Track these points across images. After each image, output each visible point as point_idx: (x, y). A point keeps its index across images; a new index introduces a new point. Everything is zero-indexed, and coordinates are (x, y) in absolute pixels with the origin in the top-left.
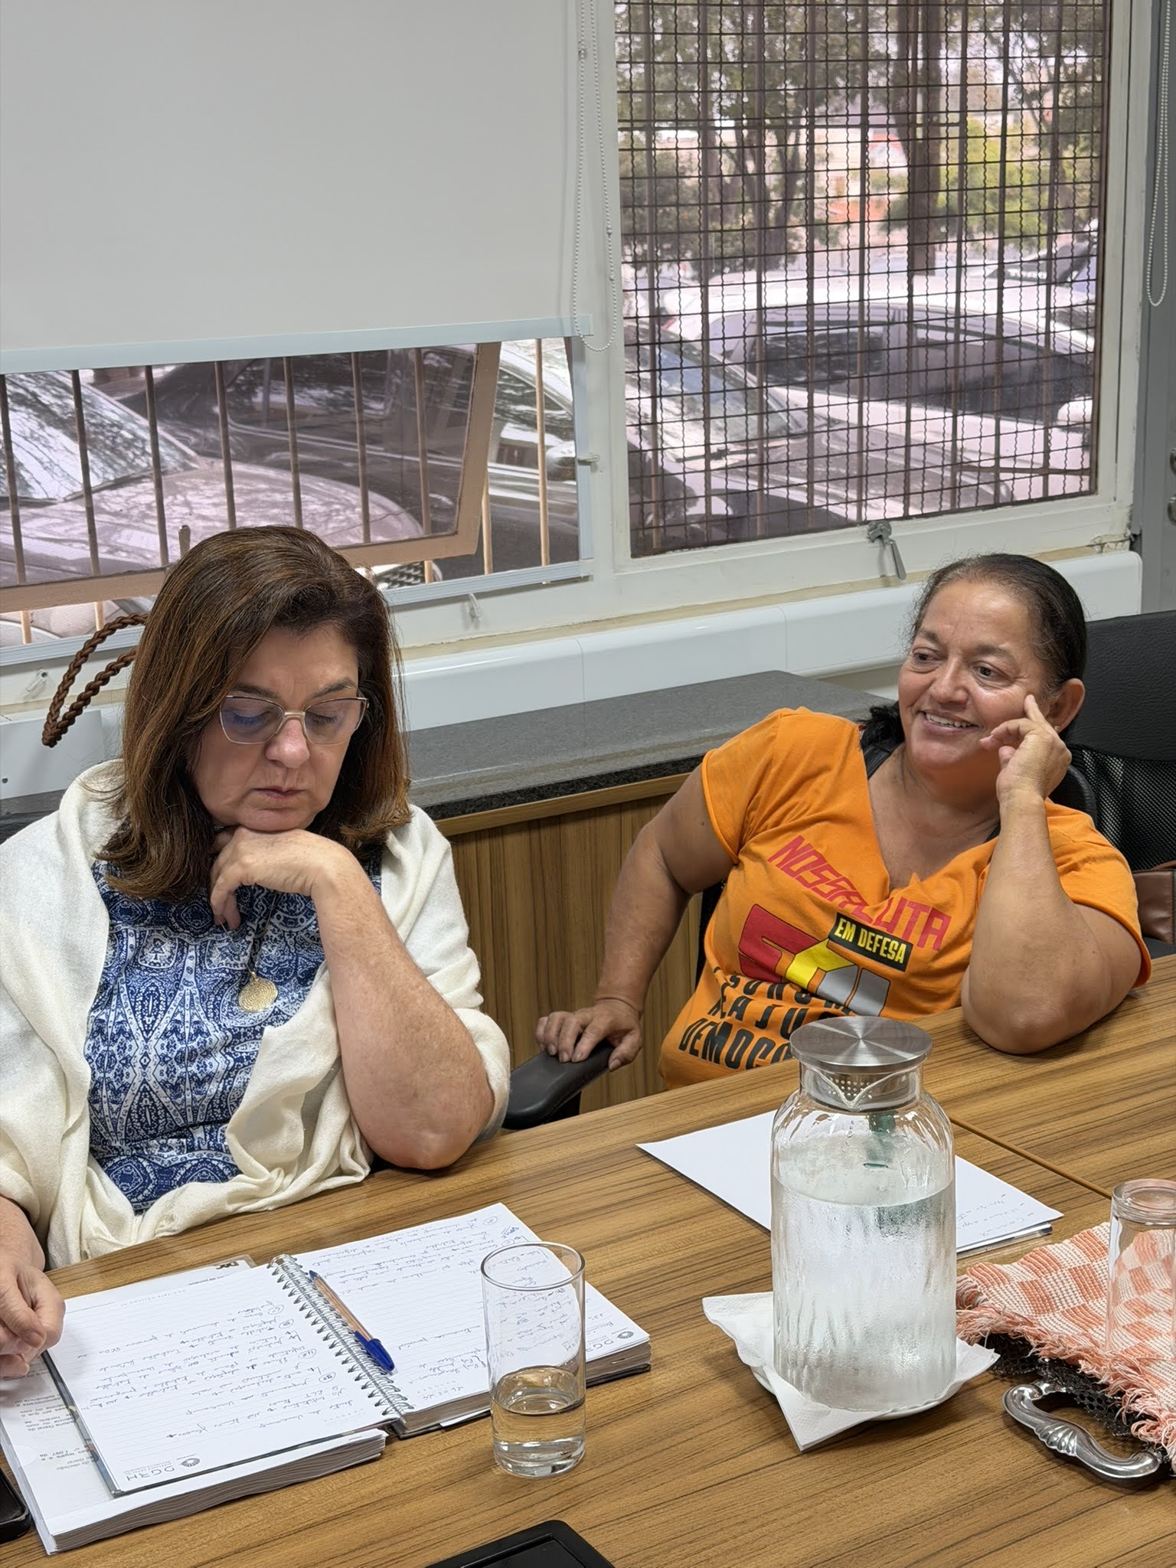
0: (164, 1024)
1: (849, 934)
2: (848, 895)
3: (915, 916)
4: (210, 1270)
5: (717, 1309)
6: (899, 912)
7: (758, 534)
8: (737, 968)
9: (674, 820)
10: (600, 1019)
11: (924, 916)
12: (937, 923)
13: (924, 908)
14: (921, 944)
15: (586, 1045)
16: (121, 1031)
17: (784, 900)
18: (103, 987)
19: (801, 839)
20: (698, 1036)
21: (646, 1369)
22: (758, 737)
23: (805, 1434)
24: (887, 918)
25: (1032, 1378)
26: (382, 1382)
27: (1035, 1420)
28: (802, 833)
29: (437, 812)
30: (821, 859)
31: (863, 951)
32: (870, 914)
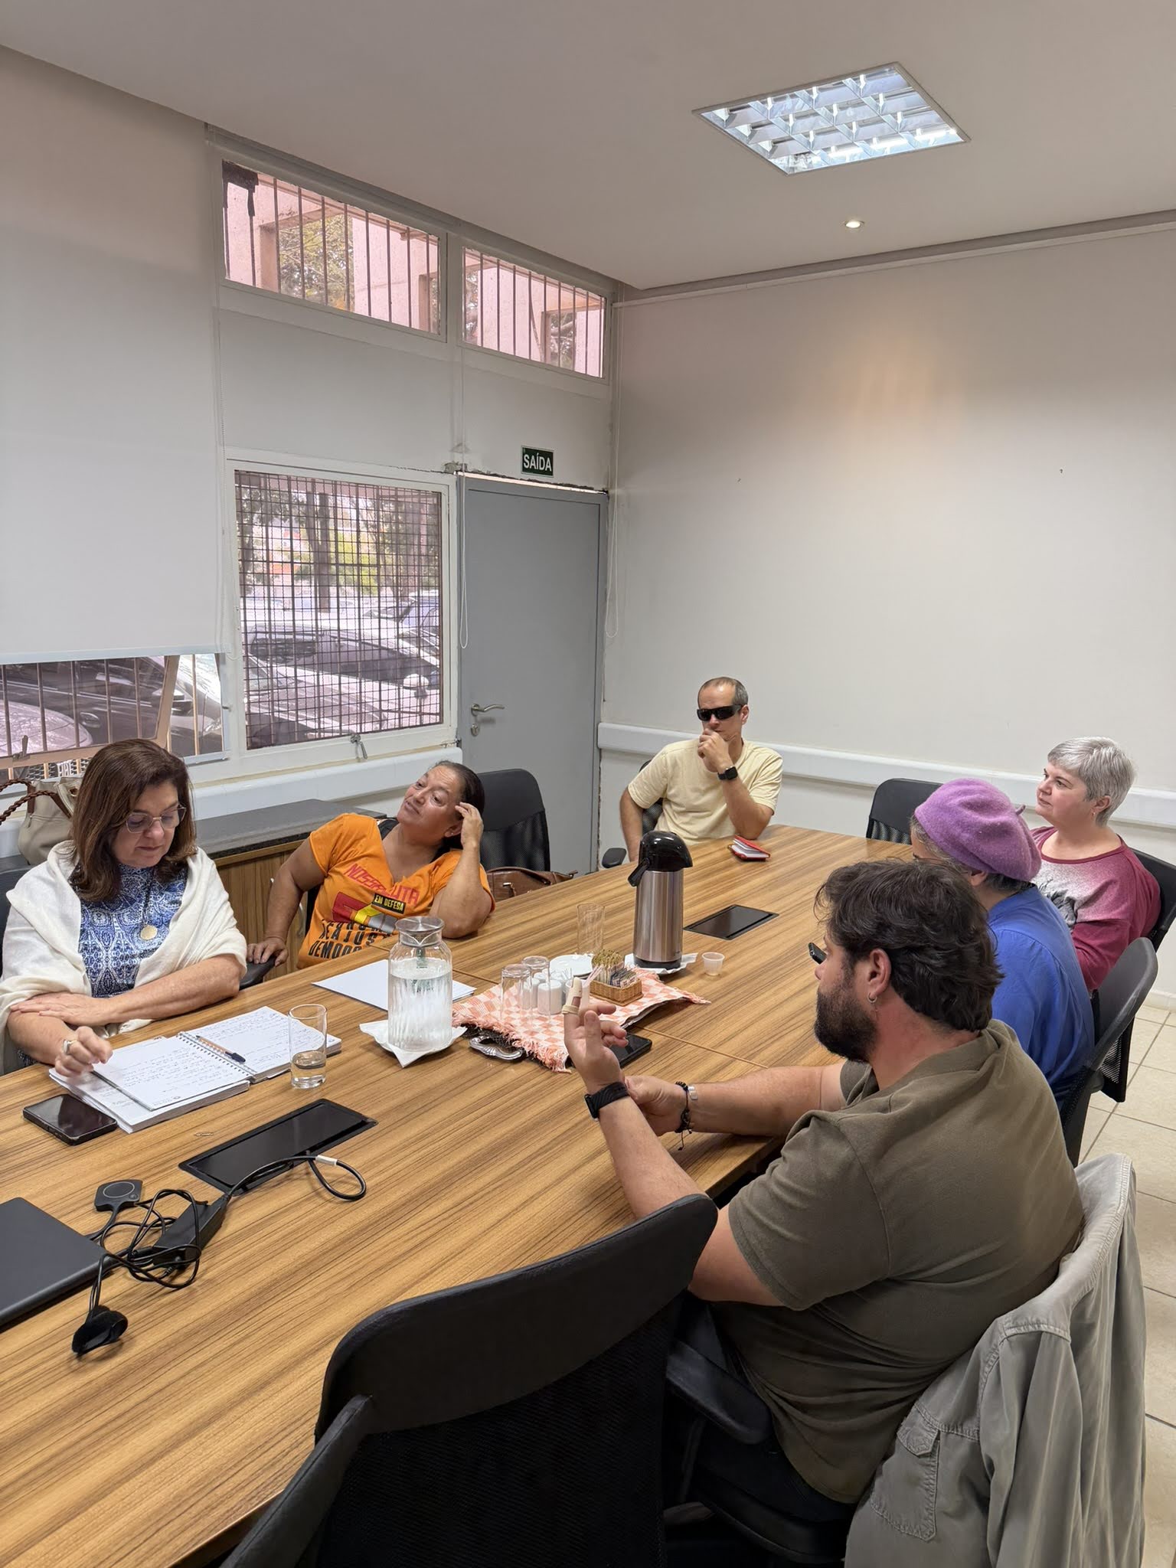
0: (113, 945)
1: (380, 901)
2: (379, 886)
3: (406, 892)
4: (152, 1041)
5: (365, 1028)
6: (400, 891)
7: (297, 739)
8: (332, 919)
9: (297, 860)
10: (271, 946)
11: (409, 892)
12: (415, 895)
13: (409, 889)
14: (409, 903)
15: (266, 956)
16: (95, 948)
17: (353, 889)
18: (83, 931)
19: (356, 865)
20: (318, 948)
21: (339, 1052)
22: (335, 825)
23: (404, 1062)
24: (395, 893)
25: (477, 1036)
26: (242, 1066)
27: (480, 1047)
28: (357, 862)
29: (212, 856)
30: (366, 872)
31: (386, 907)
32: (388, 892)
